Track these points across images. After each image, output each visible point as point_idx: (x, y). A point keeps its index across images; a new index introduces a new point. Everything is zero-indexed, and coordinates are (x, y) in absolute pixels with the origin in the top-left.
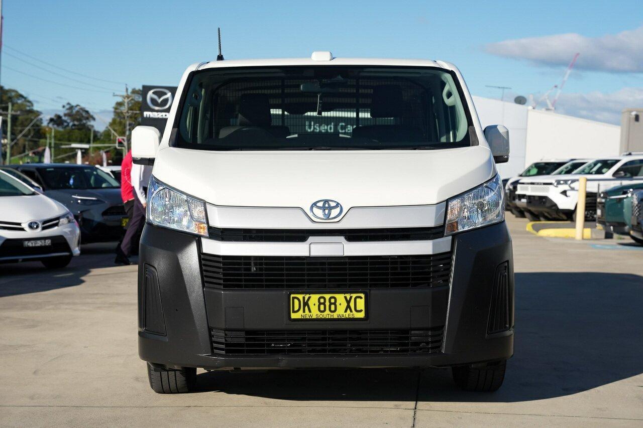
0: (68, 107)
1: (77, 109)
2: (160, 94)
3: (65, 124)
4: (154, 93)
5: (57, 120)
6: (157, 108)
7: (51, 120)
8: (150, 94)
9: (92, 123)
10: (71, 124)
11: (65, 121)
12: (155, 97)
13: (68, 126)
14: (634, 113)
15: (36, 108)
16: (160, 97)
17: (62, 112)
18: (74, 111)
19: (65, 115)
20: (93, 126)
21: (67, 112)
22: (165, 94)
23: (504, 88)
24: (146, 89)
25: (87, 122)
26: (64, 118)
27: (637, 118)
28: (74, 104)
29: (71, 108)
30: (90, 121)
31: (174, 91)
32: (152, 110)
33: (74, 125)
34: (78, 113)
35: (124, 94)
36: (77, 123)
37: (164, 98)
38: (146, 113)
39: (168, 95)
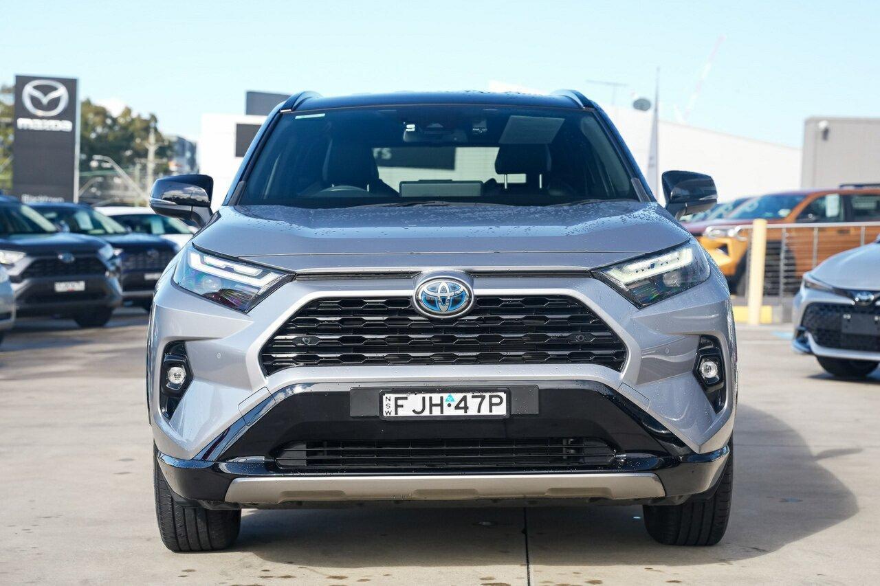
2: (46, 90)
4: (36, 88)
6: (40, 113)
8: (29, 90)
12: (37, 94)
14: (823, 125)
16: (45, 94)
22: (54, 89)
23: (616, 85)
24: (22, 81)
27: (826, 133)
31: (71, 85)
32: (33, 117)
37: (53, 95)
38: (23, 123)
39: (62, 92)
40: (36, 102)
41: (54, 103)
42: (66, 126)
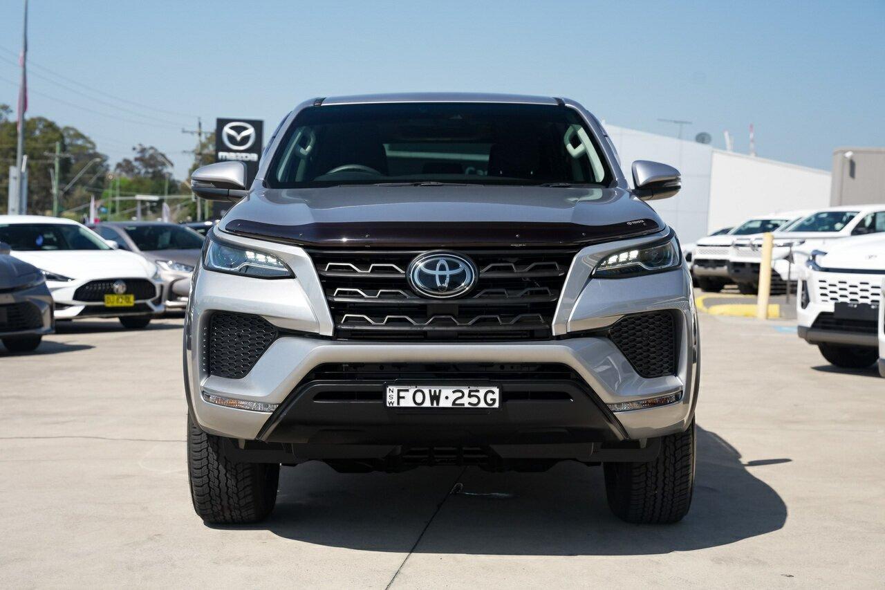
0: (139, 148)
1: (151, 152)
2: (239, 129)
3: (136, 171)
4: (232, 128)
5: (126, 166)
6: (235, 147)
7: (119, 165)
8: (227, 130)
9: (168, 170)
10: (143, 171)
11: (136, 167)
12: (233, 133)
13: (139, 173)
16: (239, 133)
17: (132, 156)
18: (147, 155)
19: (136, 159)
20: (170, 174)
21: (138, 155)
22: (245, 129)
23: (682, 122)
24: (221, 123)
25: (162, 169)
26: (136, 164)
28: (147, 145)
29: (143, 150)
30: (166, 167)
31: (258, 125)
32: (229, 150)
33: (147, 172)
34: (152, 157)
35: (196, 129)
36: (150, 170)
37: (244, 133)
38: (222, 154)
39: (250, 131)
41: (245, 139)
42: (253, 157)
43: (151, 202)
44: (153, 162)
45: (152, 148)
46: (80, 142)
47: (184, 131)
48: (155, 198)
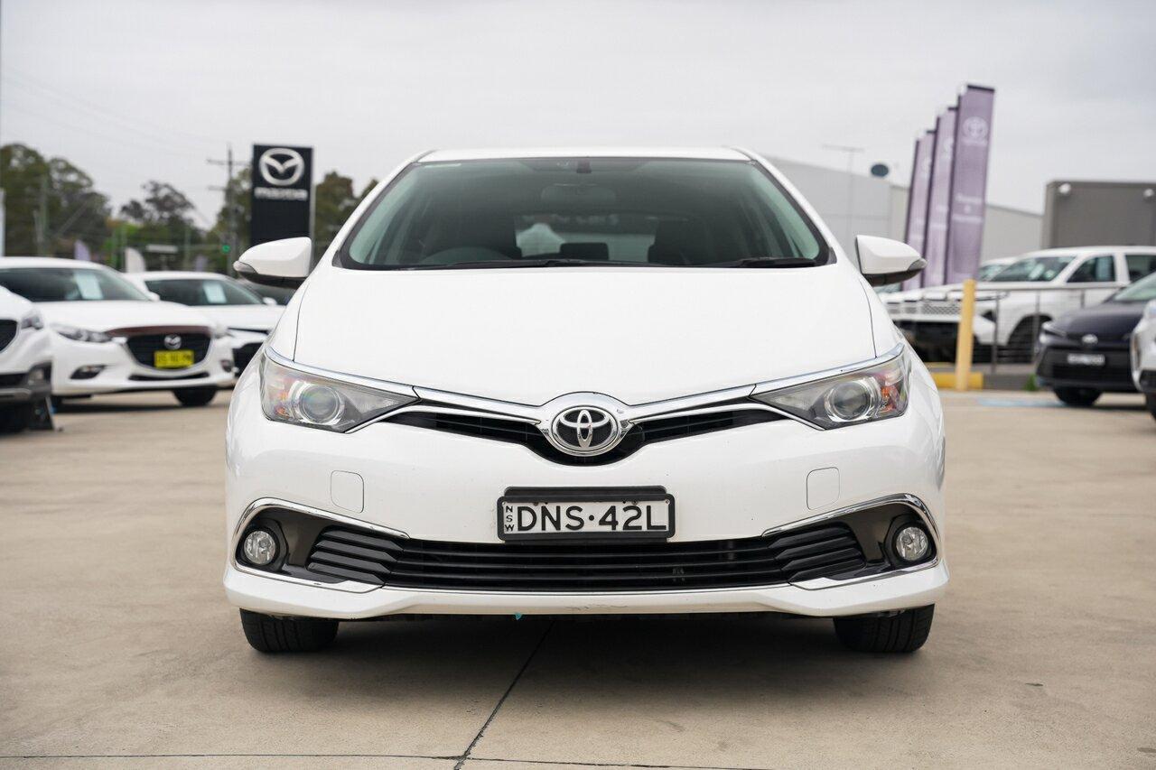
0: (150, 185)
1: (166, 190)
2: (282, 159)
3: (147, 215)
4: (275, 157)
5: (134, 209)
6: (277, 182)
7: (125, 209)
8: (266, 159)
9: (188, 214)
10: (156, 216)
11: (147, 211)
12: (275, 164)
13: (151, 218)
15: (98, 188)
16: (282, 163)
17: (141, 196)
18: (163, 193)
19: (149, 201)
20: (191, 220)
21: (149, 195)
22: (289, 158)
24: (259, 150)
25: (181, 214)
26: (146, 206)
28: (161, 180)
29: (156, 188)
30: (186, 211)
31: (306, 153)
32: (269, 186)
33: (161, 218)
34: (167, 198)
35: (225, 158)
36: (166, 215)
37: (289, 164)
38: (261, 192)
39: (297, 160)
40: (273, 172)
41: (290, 172)
42: (302, 194)
43: (168, 254)
44: (169, 202)
45: (167, 186)
46: (72, 178)
47: (210, 161)
48: (171, 249)
